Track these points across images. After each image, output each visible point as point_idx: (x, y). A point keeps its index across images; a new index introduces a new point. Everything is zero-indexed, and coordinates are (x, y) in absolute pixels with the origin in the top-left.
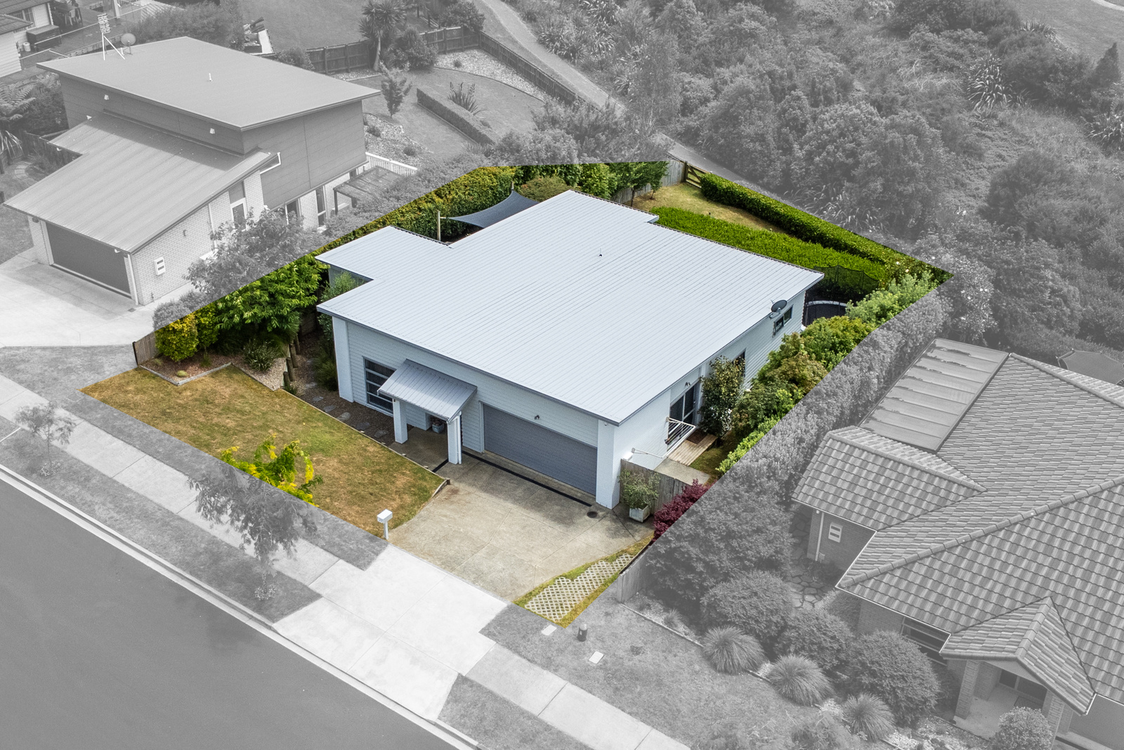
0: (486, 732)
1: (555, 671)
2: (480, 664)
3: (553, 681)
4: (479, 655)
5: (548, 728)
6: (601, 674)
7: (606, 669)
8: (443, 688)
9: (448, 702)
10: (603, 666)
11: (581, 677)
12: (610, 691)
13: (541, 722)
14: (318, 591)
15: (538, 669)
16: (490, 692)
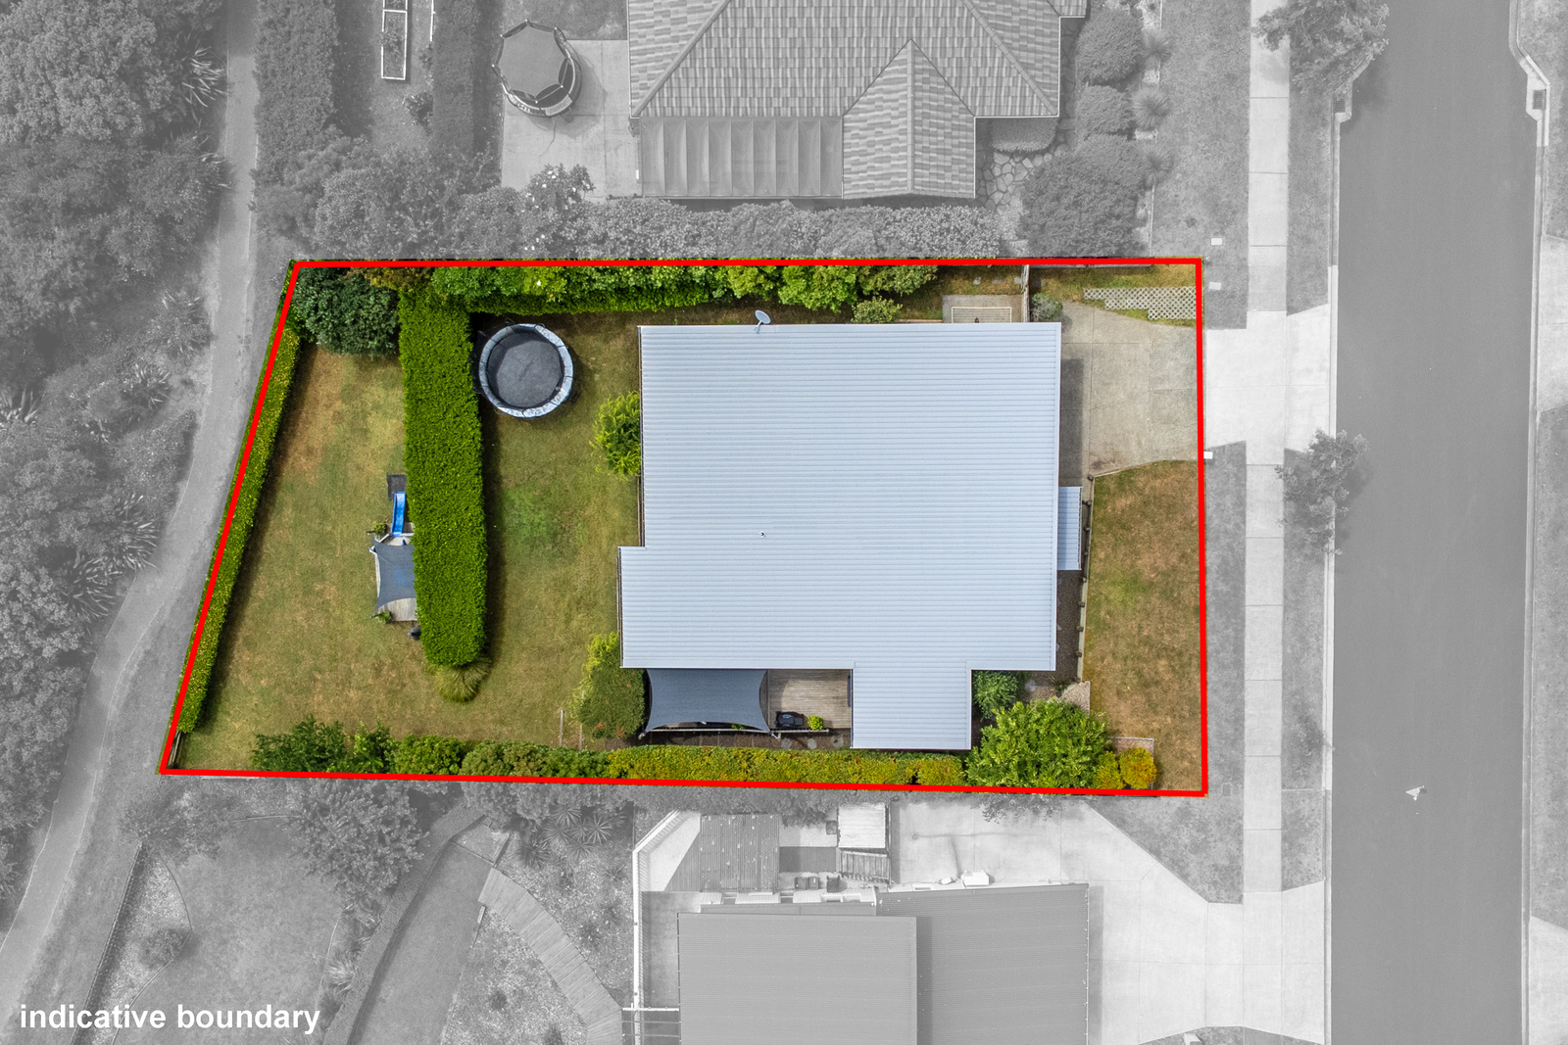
0: (1318, 268)
1: (1245, 259)
2: (1271, 309)
3: (1253, 255)
4: (1265, 314)
5: (1291, 233)
6: (1227, 231)
7: (1222, 229)
8: (1303, 318)
9: (1312, 306)
10: (1222, 233)
11: (1240, 241)
12: (1238, 216)
13: (1290, 241)
14: (1282, 455)
15: (1250, 271)
16: (1289, 287)
